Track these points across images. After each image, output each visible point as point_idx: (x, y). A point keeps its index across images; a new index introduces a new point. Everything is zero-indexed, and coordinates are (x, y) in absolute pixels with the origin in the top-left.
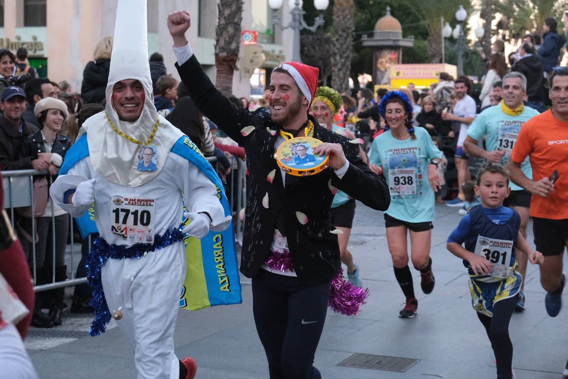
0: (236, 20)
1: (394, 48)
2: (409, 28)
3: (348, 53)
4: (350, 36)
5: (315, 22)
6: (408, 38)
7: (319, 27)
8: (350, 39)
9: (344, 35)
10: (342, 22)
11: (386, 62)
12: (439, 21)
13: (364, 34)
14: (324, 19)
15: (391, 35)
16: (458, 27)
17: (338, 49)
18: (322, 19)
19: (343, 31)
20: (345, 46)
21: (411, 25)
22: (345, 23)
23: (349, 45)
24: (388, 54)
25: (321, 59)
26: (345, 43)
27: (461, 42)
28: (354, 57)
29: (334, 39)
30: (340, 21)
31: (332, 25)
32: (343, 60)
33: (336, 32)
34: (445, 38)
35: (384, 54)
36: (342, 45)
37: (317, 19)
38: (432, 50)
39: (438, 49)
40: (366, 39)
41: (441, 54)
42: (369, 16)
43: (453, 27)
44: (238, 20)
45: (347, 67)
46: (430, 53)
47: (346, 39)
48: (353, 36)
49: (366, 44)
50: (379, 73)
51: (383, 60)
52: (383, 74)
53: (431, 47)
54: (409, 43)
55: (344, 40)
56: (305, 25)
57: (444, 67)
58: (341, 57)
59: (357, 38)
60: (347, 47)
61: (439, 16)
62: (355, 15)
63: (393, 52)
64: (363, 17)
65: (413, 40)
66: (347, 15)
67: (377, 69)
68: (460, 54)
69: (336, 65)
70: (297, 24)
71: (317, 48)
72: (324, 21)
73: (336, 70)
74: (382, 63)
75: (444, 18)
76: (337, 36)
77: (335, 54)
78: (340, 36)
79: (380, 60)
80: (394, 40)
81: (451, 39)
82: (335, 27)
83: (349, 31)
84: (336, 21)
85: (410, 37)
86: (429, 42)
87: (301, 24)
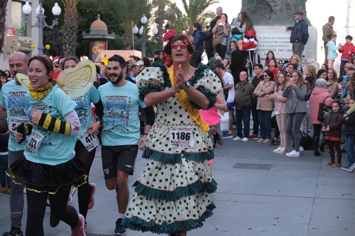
0: (1, 21)
1: (103, 40)
2: (112, 28)
3: (74, 42)
4: (75, 32)
5: (53, 23)
6: (111, 34)
7: (55, 26)
8: (75, 34)
9: (71, 31)
10: (70, 23)
11: (98, 49)
12: (131, 23)
13: (84, 31)
14: (58, 21)
15: (101, 32)
16: (142, 27)
17: (67, 40)
18: (57, 21)
19: (71, 29)
20: (72, 38)
21: (113, 26)
22: (72, 24)
23: (74, 37)
24: (99, 44)
25: (56, 46)
26: (72, 37)
27: (144, 36)
28: (78, 45)
29: (65, 34)
30: (69, 22)
31: (63, 25)
32: (70, 47)
33: (66, 29)
34: (134, 34)
35: (97, 44)
36: (70, 37)
37: (54, 21)
38: (126, 41)
39: (130, 41)
40: (85, 34)
41: (132, 44)
42: (87, 20)
43: (139, 28)
44: (3, 21)
45: (74, 51)
46: (125, 43)
47: (72, 34)
48: (77, 32)
49: (85, 37)
50: (93, 56)
51: (96, 47)
52: (96, 56)
53: (126, 40)
54: (112, 37)
55: (71, 34)
56: (46, 25)
57: (134, 52)
58: (69, 45)
59: (80, 33)
60: (73, 39)
61: (130, 21)
62: (78, 19)
63: (102, 42)
64: (83, 20)
65: (114, 35)
66: (73, 19)
67: (92, 53)
68: (144, 44)
69: (66, 50)
70: (41, 24)
71: (54, 39)
72: (58, 23)
73: (66, 53)
74: (95, 49)
75: (134, 22)
76: (67, 32)
77: (66, 43)
78: (69, 32)
79: (94, 48)
80: (103, 35)
81: (138, 35)
82: (65, 26)
83: (74, 29)
84: (66, 22)
85: (112, 33)
86: (125, 37)
87: (43, 24)
